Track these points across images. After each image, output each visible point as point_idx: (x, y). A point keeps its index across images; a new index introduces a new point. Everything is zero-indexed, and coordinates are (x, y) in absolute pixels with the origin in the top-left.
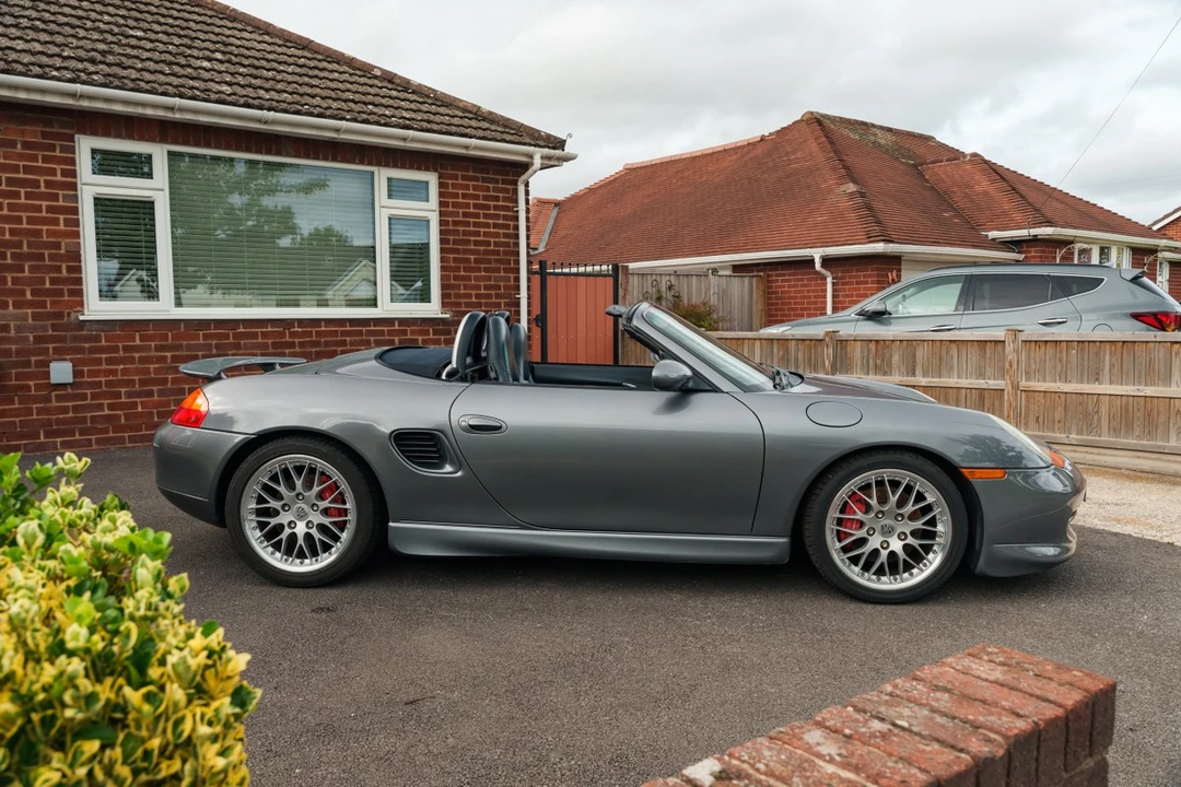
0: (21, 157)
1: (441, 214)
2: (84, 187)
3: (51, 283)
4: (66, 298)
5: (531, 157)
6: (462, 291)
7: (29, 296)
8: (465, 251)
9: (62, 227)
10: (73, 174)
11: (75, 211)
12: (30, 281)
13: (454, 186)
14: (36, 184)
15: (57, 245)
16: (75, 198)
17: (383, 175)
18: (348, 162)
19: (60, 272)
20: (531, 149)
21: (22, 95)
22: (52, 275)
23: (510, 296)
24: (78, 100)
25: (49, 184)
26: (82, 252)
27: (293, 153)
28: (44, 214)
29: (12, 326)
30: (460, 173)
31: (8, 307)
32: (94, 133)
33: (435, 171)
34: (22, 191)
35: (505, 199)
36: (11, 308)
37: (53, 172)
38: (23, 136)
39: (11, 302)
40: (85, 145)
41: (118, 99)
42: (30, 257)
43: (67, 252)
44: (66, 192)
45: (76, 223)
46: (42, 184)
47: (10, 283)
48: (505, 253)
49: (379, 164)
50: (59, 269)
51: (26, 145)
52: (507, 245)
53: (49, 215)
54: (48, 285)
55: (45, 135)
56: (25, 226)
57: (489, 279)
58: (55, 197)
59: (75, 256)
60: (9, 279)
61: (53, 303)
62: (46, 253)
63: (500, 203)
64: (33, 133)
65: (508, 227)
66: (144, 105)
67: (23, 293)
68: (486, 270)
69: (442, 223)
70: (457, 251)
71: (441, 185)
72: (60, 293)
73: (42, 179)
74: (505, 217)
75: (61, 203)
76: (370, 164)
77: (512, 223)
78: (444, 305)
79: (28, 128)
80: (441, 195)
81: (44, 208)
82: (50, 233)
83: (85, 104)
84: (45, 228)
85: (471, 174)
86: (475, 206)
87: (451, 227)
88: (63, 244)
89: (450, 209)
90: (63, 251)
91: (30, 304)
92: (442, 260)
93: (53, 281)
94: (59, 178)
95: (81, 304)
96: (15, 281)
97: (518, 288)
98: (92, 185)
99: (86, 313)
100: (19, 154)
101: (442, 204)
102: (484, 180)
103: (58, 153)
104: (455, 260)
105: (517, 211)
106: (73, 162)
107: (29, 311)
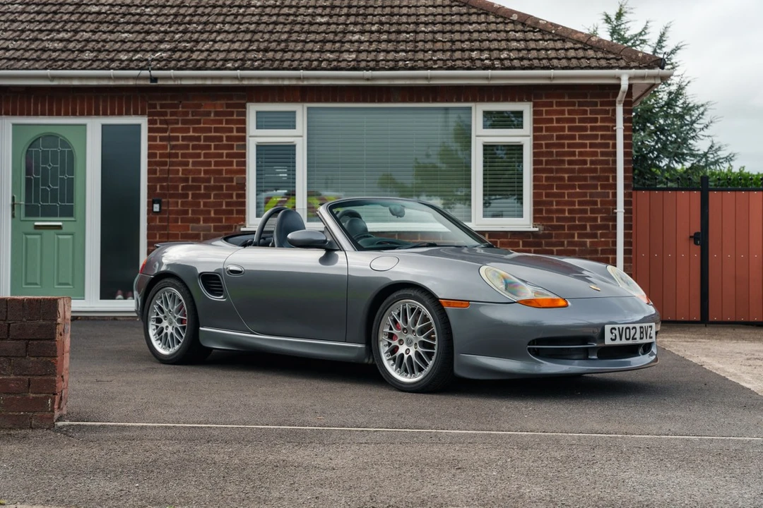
0: (214, 122)
1: (535, 138)
2: (250, 138)
3: (226, 206)
4: (235, 216)
5: (619, 78)
6: (555, 207)
7: (212, 215)
8: (558, 171)
9: (235, 167)
10: (244, 130)
11: (244, 155)
12: (214, 205)
13: (548, 112)
14: (220, 139)
15: (231, 180)
16: (244, 147)
17: (478, 110)
18: (447, 101)
19: (232, 198)
20: (616, 72)
21: (209, 82)
22: (227, 200)
23: (607, 211)
24: (241, 81)
25: (229, 138)
26: (247, 184)
27: (400, 99)
28: (224, 159)
29: (202, 235)
30: (554, 101)
31: (200, 222)
32: (258, 101)
33: (529, 100)
34: (213, 144)
35: (603, 120)
36: (202, 222)
37: (231, 130)
38: (215, 108)
39: (202, 219)
40: (253, 109)
41: (266, 77)
42: (215, 188)
43: (237, 184)
44: (238, 143)
45: (244, 164)
46: (224, 139)
47: (202, 206)
48: (603, 170)
49: (474, 100)
50: (231, 196)
51: (217, 114)
52: (607, 162)
53: (228, 159)
54: (224, 207)
55: (228, 106)
56: (213, 167)
57: (585, 195)
58: (231, 147)
59: (242, 186)
60: (202, 203)
61: (227, 219)
62: (224, 185)
63: (599, 124)
64: (220, 105)
65: (607, 145)
66: (283, 78)
67: (209, 212)
68: (580, 186)
69: (535, 146)
70: (551, 171)
71: (535, 113)
72: (231, 212)
73: (224, 135)
74: (603, 137)
75: (235, 151)
76: (466, 101)
77: (611, 142)
78: (535, 219)
79: (219, 102)
80: (535, 121)
81: (225, 155)
82: (228, 172)
83: (245, 82)
84: (224, 168)
85: (566, 100)
86: (570, 129)
87: (544, 150)
88: (235, 179)
89: (544, 133)
90: (234, 183)
91: (214, 220)
92: (535, 179)
93: (228, 204)
94: (235, 134)
95: (244, 220)
96: (205, 205)
97: (615, 203)
98: (256, 136)
99: (247, 226)
100: (212, 120)
101: (535, 130)
102: (580, 104)
103: (235, 117)
104: (547, 179)
105: (615, 130)
106: (244, 122)
107: (212, 225)
